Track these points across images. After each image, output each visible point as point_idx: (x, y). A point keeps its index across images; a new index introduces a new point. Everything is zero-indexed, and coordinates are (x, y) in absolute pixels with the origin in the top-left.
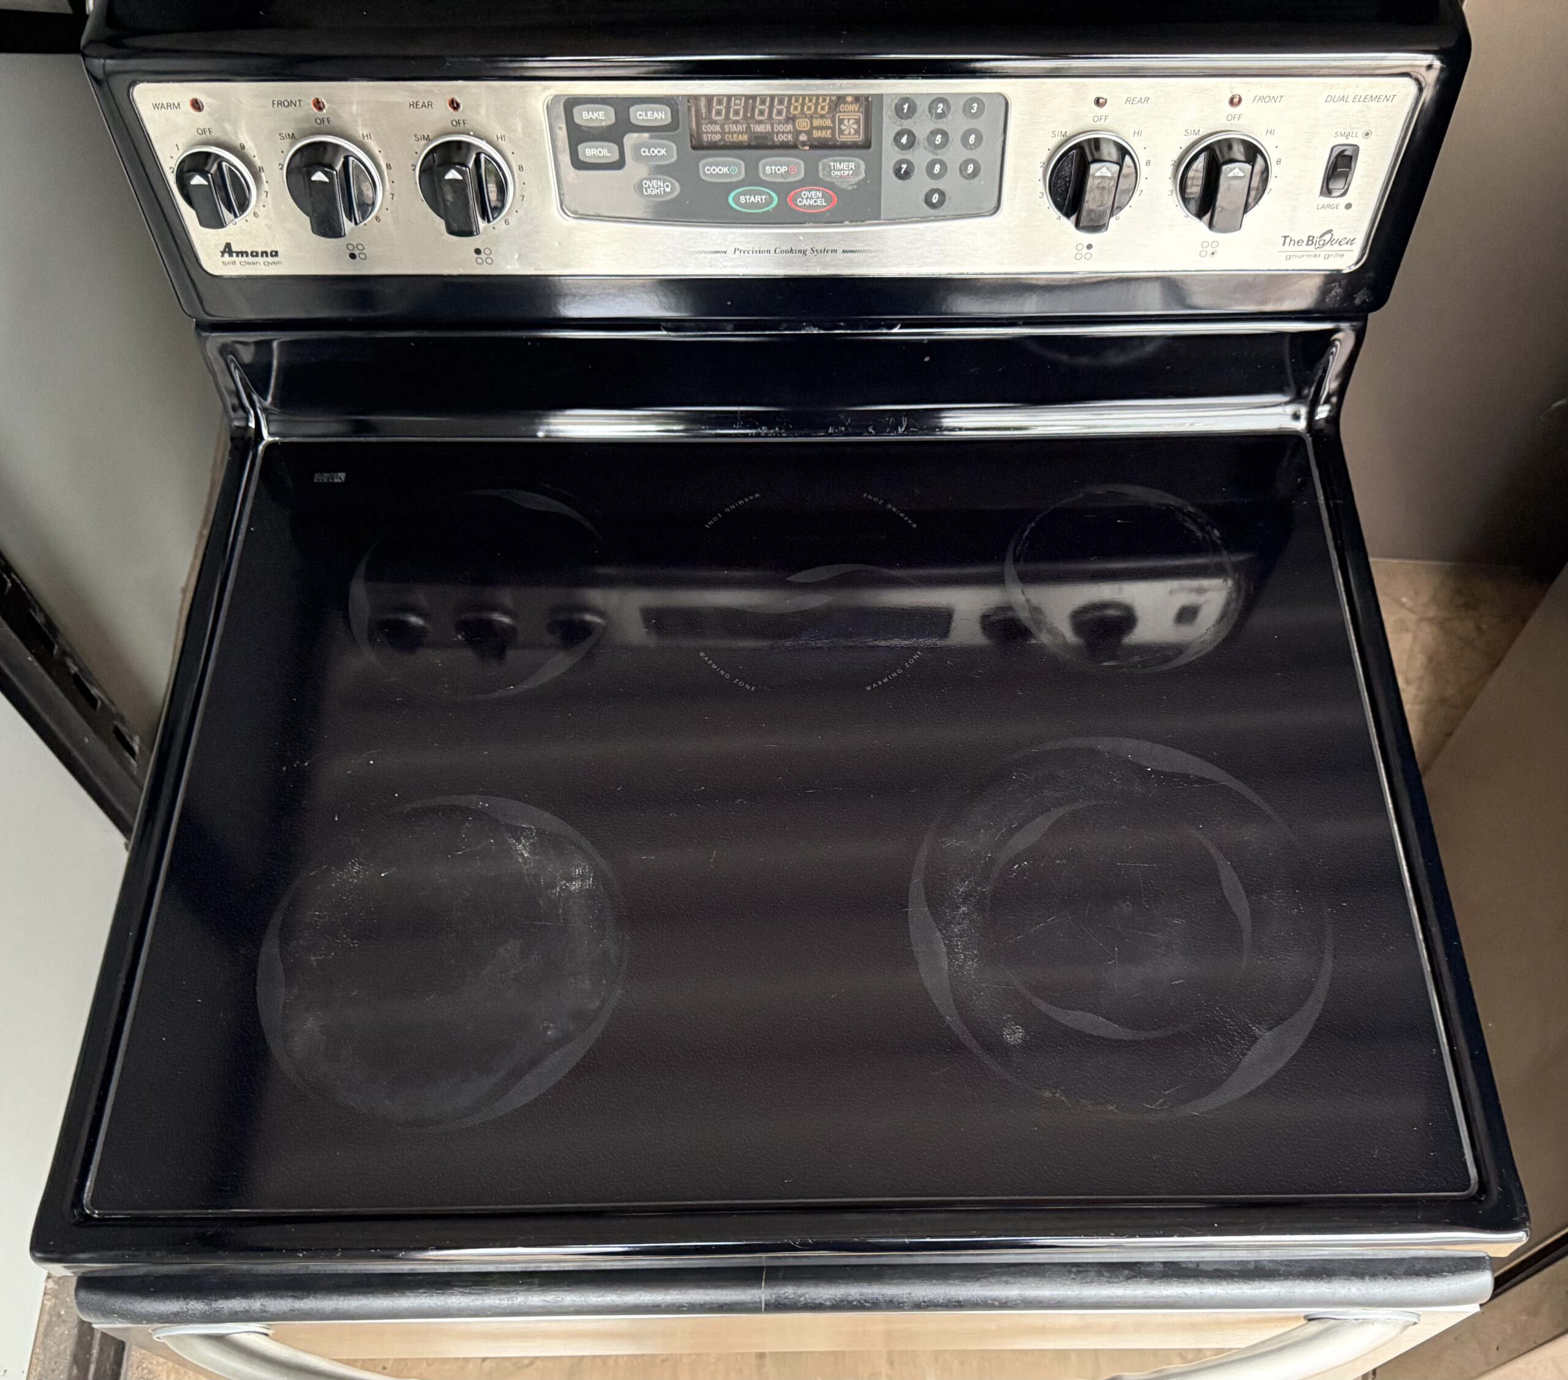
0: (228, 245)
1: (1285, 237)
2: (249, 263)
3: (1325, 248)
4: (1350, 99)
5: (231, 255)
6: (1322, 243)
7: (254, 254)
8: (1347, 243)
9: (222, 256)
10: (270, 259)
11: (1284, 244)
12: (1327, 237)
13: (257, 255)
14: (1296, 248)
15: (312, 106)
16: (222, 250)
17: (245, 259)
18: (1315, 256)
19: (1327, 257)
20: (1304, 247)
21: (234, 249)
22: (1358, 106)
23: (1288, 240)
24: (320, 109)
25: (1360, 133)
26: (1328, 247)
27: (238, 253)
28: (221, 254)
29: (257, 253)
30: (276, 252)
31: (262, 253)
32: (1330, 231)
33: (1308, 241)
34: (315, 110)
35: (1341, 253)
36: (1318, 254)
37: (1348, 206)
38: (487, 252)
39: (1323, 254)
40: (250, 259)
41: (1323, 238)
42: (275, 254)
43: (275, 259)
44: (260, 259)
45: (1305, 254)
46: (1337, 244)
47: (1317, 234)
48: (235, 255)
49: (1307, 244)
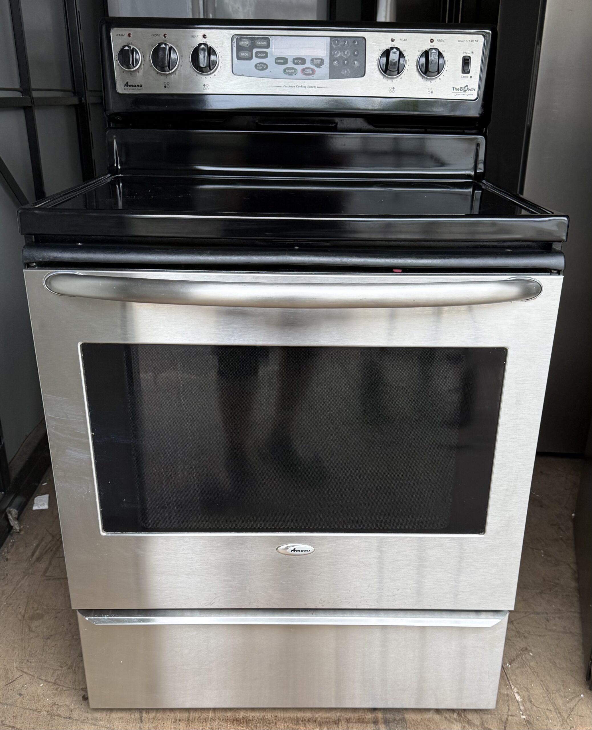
0: (127, 83)
1: (453, 87)
2: (132, 89)
3: (467, 92)
4: (465, 41)
5: (127, 86)
6: (465, 90)
7: (135, 86)
8: (473, 90)
9: (125, 86)
10: (139, 88)
11: (453, 90)
12: (466, 88)
13: (135, 87)
14: (457, 91)
15: (163, 36)
16: (125, 84)
17: (131, 88)
18: (464, 94)
19: (467, 95)
20: (460, 91)
21: (129, 84)
22: (467, 44)
23: (454, 88)
24: (165, 37)
25: (470, 53)
26: (467, 91)
27: (129, 85)
28: (124, 86)
29: (136, 85)
30: (142, 85)
31: (137, 85)
32: (467, 86)
33: (461, 89)
34: (164, 37)
35: (472, 94)
36: (465, 93)
37: (471, 77)
38: (207, 85)
39: (466, 94)
40: (133, 88)
41: (465, 88)
42: (141, 86)
43: (141, 88)
44: (136, 88)
45: (461, 93)
46: (470, 91)
47: (463, 87)
48: (128, 86)
49: (461, 90)
